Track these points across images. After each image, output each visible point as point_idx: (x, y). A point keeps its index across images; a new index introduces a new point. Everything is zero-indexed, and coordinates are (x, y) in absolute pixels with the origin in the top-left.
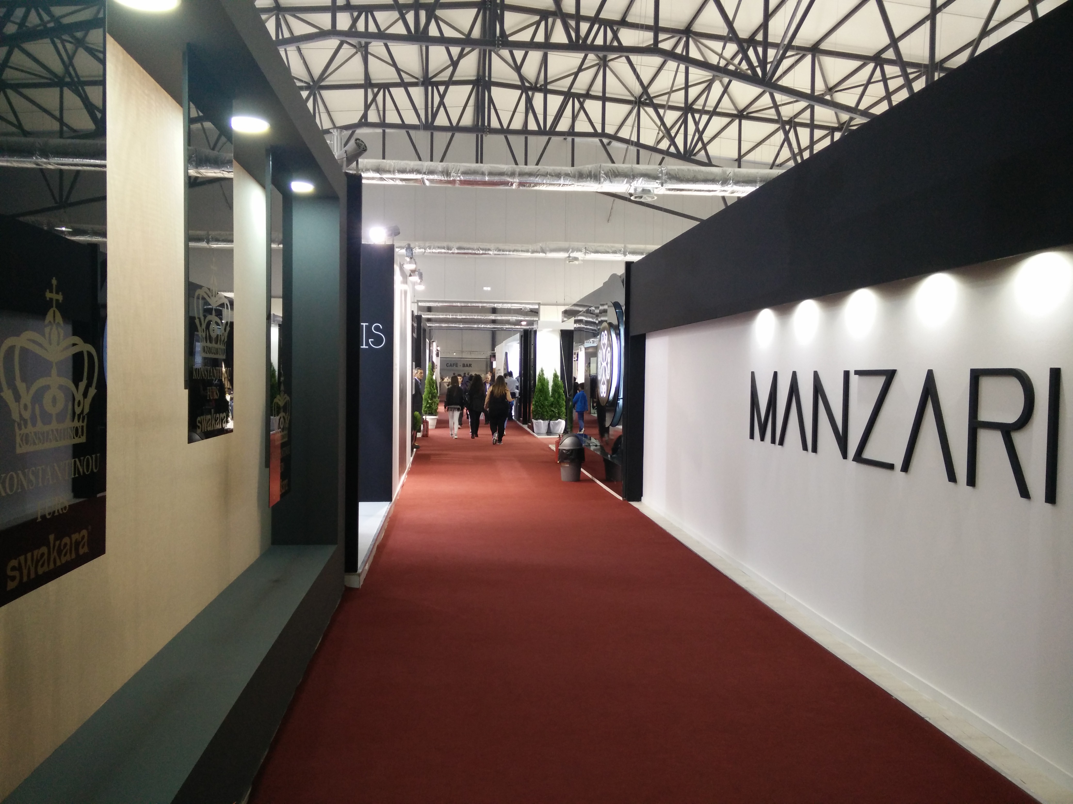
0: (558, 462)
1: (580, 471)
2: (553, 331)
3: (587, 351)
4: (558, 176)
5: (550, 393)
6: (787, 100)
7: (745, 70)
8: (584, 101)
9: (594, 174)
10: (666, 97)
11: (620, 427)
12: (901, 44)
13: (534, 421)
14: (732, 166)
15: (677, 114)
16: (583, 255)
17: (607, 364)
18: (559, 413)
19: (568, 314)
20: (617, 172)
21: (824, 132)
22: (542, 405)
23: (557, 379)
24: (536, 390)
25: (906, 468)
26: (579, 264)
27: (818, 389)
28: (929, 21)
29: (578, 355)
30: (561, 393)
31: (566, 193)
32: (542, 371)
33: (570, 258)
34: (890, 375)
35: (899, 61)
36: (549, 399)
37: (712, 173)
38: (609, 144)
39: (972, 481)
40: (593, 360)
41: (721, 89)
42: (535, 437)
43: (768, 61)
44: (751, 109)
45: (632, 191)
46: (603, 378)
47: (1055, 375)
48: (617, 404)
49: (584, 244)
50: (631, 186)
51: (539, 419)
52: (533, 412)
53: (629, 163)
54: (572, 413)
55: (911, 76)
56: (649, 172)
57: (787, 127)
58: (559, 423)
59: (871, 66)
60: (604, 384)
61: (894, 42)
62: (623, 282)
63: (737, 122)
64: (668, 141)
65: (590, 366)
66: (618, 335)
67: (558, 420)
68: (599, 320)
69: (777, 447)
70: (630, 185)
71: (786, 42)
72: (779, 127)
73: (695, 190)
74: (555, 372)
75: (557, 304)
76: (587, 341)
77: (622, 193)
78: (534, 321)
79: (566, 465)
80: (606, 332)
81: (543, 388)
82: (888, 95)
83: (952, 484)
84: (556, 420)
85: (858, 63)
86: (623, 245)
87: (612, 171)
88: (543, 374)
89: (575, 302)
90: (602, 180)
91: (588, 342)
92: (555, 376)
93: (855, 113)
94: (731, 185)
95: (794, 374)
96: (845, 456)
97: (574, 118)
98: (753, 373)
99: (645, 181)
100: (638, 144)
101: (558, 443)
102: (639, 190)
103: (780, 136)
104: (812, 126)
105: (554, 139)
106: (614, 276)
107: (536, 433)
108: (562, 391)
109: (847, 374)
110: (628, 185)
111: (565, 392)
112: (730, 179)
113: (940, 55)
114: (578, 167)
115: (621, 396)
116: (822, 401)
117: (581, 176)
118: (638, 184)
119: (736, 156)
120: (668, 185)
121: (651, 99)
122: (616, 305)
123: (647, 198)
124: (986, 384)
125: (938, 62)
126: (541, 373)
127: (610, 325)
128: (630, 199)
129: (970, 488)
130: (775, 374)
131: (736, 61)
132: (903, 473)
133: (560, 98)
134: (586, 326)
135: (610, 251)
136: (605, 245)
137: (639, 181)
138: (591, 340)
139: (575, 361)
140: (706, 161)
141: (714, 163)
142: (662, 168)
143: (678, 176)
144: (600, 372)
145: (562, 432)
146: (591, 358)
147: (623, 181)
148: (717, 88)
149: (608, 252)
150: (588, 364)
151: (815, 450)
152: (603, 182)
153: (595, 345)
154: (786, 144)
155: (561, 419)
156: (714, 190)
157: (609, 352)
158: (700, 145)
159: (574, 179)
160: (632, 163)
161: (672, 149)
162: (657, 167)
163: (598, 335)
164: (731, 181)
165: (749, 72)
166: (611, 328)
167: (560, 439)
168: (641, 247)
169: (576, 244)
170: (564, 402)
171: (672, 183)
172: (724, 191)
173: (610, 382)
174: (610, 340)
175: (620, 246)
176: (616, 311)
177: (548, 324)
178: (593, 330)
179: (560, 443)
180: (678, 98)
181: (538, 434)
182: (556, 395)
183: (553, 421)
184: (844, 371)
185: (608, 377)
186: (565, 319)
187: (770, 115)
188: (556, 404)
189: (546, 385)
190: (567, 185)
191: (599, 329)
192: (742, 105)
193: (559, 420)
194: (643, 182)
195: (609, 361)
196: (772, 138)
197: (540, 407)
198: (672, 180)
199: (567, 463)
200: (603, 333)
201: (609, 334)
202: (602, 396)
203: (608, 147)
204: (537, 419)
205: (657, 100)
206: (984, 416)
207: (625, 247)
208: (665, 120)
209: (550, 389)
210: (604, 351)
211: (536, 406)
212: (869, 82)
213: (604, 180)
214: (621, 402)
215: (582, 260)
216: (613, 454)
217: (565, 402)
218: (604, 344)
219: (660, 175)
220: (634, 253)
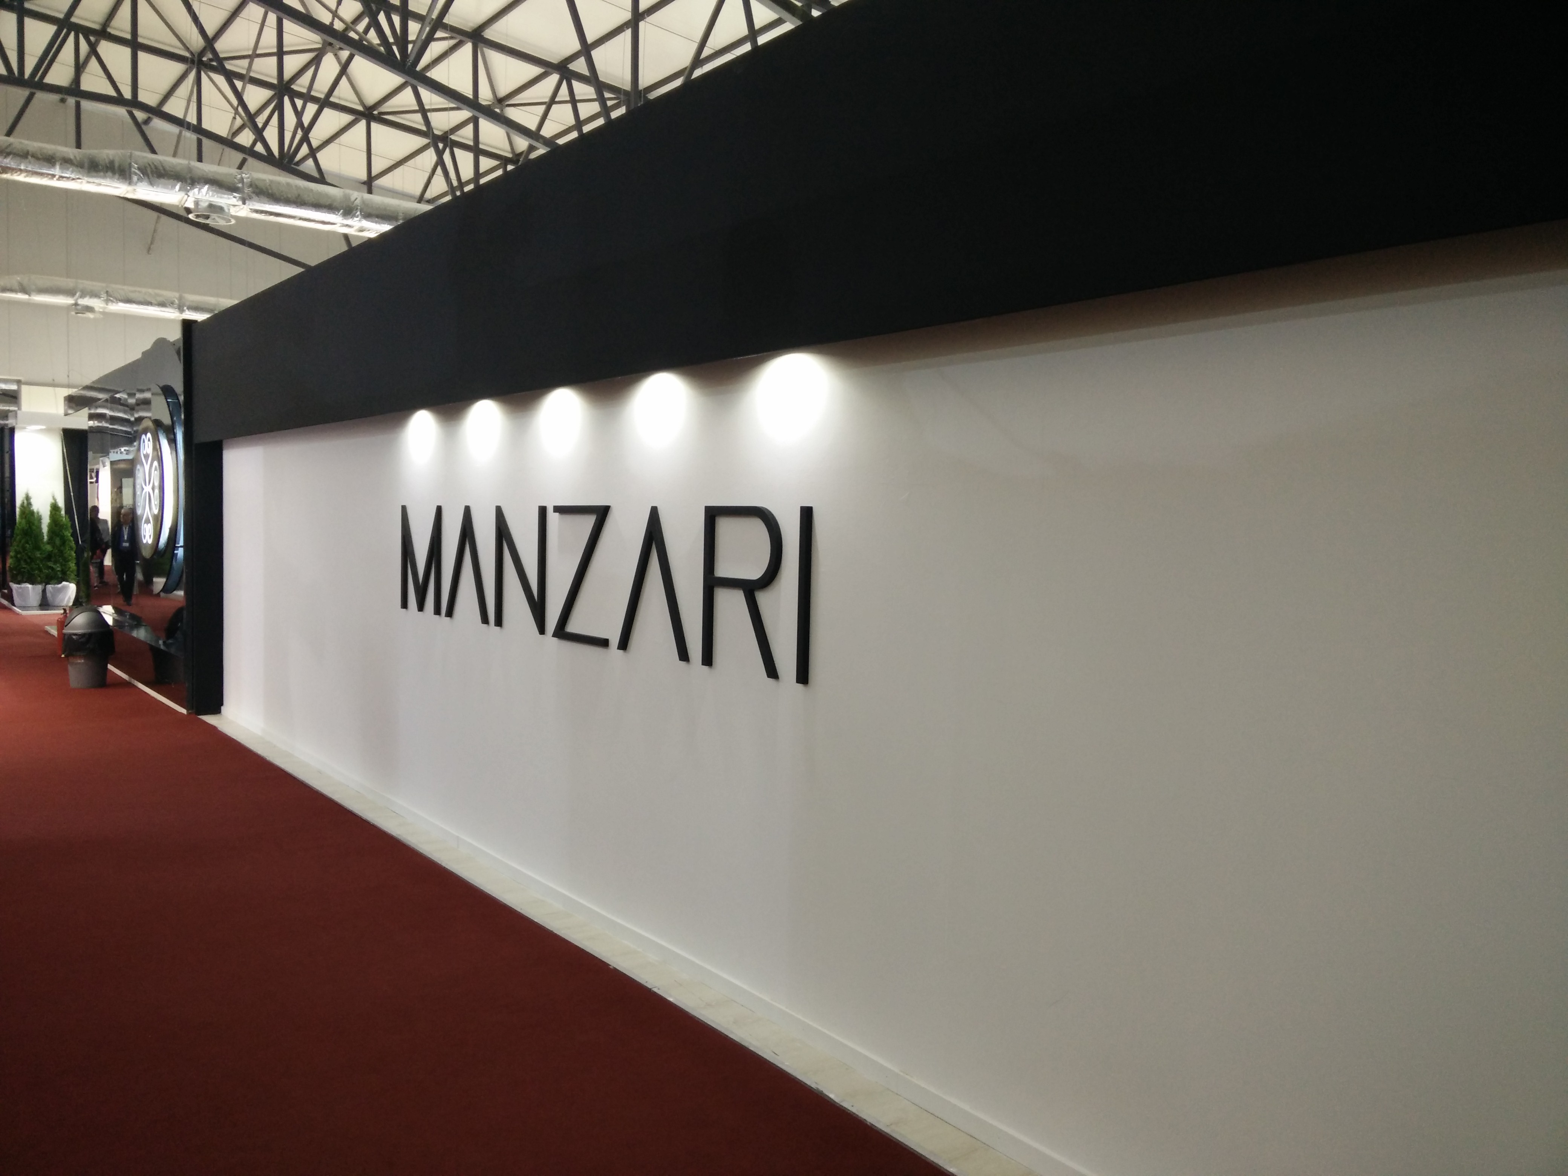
0: (63, 656)
1: (107, 669)
2: (49, 430)
3: (115, 466)
4: (50, 160)
5: (46, 538)
6: (440, 104)
7: (377, 46)
8: (97, 42)
9: (120, 166)
10: (245, 63)
11: (181, 593)
12: (595, 54)
13: (14, 586)
14: (358, 190)
15: (264, 94)
16: (103, 305)
17: (153, 489)
18: (64, 572)
19: (75, 402)
20: (161, 168)
21: (494, 163)
22: (30, 558)
23: (57, 513)
24: (16, 531)
25: (624, 644)
26: (94, 319)
27: (503, 533)
28: (630, 29)
29: (97, 473)
30: (67, 536)
31: (67, 192)
32: (28, 498)
33: (79, 307)
34: (602, 513)
35: (592, 79)
36: (44, 548)
37: (327, 195)
38: (147, 122)
39: (708, 659)
40: (126, 482)
41: (336, 69)
42: (18, 614)
43: (410, 38)
44: (385, 108)
45: (190, 205)
46: (146, 511)
47: (807, 514)
48: (174, 555)
49: (104, 285)
50: (189, 196)
51: (25, 582)
52: (11, 569)
53: (184, 158)
54: (87, 571)
55: (610, 103)
56: (218, 177)
57: (441, 146)
58: (65, 587)
59: (555, 78)
60: (147, 521)
61: (586, 49)
62: (178, 353)
63: (363, 124)
64: (251, 133)
65: (121, 492)
66: (172, 441)
67: (60, 583)
68: (136, 415)
69: (444, 619)
70: (187, 194)
71: (434, 16)
72: (430, 143)
73: (301, 219)
74: (53, 501)
75: (54, 385)
76: (116, 450)
77: (173, 206)
78: (9, 411)
79: (79, 661)
80: (149, 435)
81: (30, 527)
82: (579, 124)
83: (683, 663)
84: (58, 584)
85: (536, 70)
86: (177, 295)
87: (153, 166)
88: (29, 504)
89: (88, 382)
90: (135, 178)
91: (117, 452)
92: (55, 508)
93: (537, 140)
94: (358, 219)
95: (467, 511)
96: (542, 630)
97: (79, 68)
98: (404, 508)
99: (212, 191)
100: (198, 129)
101: (62, 624)
102: (204, 205)
103: (429, 157)
104: (477, 150)
105: (41, 96)
106: (160, 343)
107: (19, 607)
108: (68, 534)
109: (543, 511)
110: (182, 194)
111: (74, 534)
112: (357, 209)
113: (645, 80)
114: (88, 151)
115: (181, 543)
116: (508, 551)
117: (93, 167)
118: (200, 194)
119: (364, 176)
120: (255, 203)
121: (221, 61)
122: (168, 391)
123: (217, 219)
124: (724, 525)
125: (641, 90)
126: (25, 502)
127: (158, 424)
128: (189, 218)
129: (706, 668)
130: (439, 510)
131: (361, 27)
132: (621, 651)
133: (50, 30)
134: (111, 424)
135: (153, 301)
136: (144, 290)
137: (202, 190)
138: (123, 449)
139: (91, 483)
140: (316, 174)
141: (329, 180)
142: (244, 175)
143: (270, 191)
144: (140, 503)
145: (71, 604)
146: (123, 479)
147: (174, 187)
148: (329, 66)
149: (149, 304)
150: (117, 489)
151: (499, 622)
152: (137, 183)
153: (130, 457)
154: (439, 169)
155: (67, 581)
156: (332, 221)
157: (156, 470)
158: (304, 150)
159: (81, 170)
160: (190, 159)
161: (259, 148)
162: (234, 171)
163: (135, 441)
164: (358, 213)
165: (382, 49)
166: (159, 428)
167: (66, 616)
168: (211, 300)
169: (88, 284)
170: (73, 553)
171: (260, 202)
172: (347, 225)
173: (159, 520)
174: (157, 448)
175: (173, 295)
176: (167, 402)
177: (35, 419)
178: (126, 432)
179: (66, 624)
180: (266, 68)
181: (24, 608)
182: (58, 541)
183: (53, 586)
184: (539, 507)
185: (156, 511)
186: (70, 411)
187: (414, 122)
188: (57, 555)
189: (36, 522)
190: (68, 178)
191: (136, 432)
192: (371, 100)
193: (64, 583)
194: (211, 193)
195: (157, 484)
196: (419, 158)
197: (25, 561)
198: (260, 196)
199: (80, 657)
200: (143, 436)
201: (156, 439)
202: (145, 541)
203: (144, 127)
204: (19, 583)
205: (231, 64)
206: (722, 570)
207: (181, 298)
208: (245, 98)
209: (45, 529)
210: (147, 467)
211: (18, 560)
212: (552, 101)
213: (138, 179)
214: (180, 552)
215: (100, 312)
216: (168, 637)
217: (75, 553)
218: (147, 456)
219: (240, 185)
220: (196, 308)
